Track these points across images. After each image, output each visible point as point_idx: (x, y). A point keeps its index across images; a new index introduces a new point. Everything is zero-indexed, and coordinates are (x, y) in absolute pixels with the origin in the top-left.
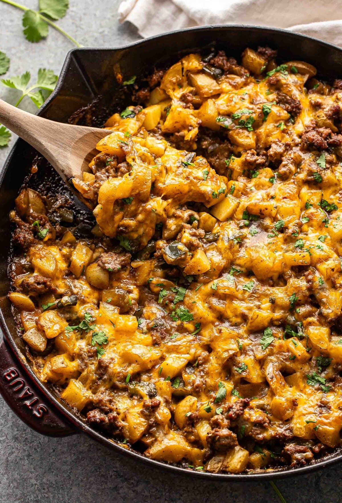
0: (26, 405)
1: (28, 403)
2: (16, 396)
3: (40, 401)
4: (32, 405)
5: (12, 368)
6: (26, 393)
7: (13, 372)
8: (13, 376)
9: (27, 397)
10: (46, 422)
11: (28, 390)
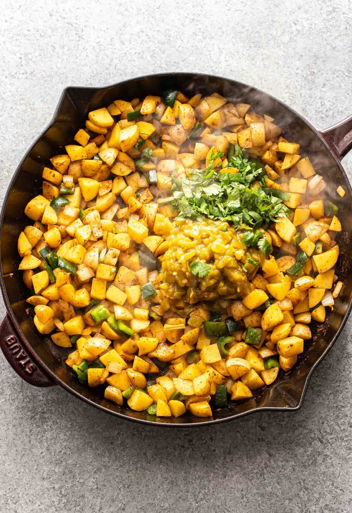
0: (21, 364)
1: (23, 362)
2: (14, 357)
3: (32, 361)
4: (25, 364)
5: (12, 336)
6: (21, 356)
7: (12, 339)
8: (13, 341)
9: (22, 358)
10: (34, 376)
11: (23, 352)
